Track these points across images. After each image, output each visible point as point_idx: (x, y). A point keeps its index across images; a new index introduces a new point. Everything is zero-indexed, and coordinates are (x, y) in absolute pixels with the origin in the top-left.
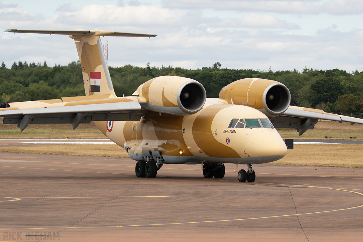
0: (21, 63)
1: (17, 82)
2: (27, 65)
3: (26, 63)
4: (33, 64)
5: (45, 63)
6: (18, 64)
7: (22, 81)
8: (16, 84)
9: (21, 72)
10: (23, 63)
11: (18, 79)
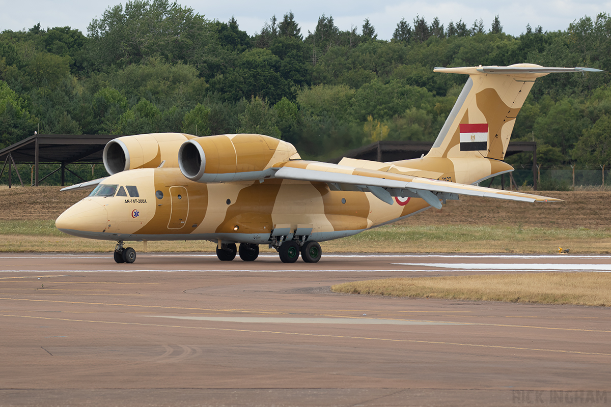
0: (421, 25)
1: (411, 81)
2: (442, 28)
3: (436, 23)
4: (459, 25)
5: (497, 22)
6: (412, 26)
7: (424, 79)
8: (408, 87)
9: (423, 49)
10: (429, 23)
11: (414, 71)
